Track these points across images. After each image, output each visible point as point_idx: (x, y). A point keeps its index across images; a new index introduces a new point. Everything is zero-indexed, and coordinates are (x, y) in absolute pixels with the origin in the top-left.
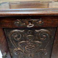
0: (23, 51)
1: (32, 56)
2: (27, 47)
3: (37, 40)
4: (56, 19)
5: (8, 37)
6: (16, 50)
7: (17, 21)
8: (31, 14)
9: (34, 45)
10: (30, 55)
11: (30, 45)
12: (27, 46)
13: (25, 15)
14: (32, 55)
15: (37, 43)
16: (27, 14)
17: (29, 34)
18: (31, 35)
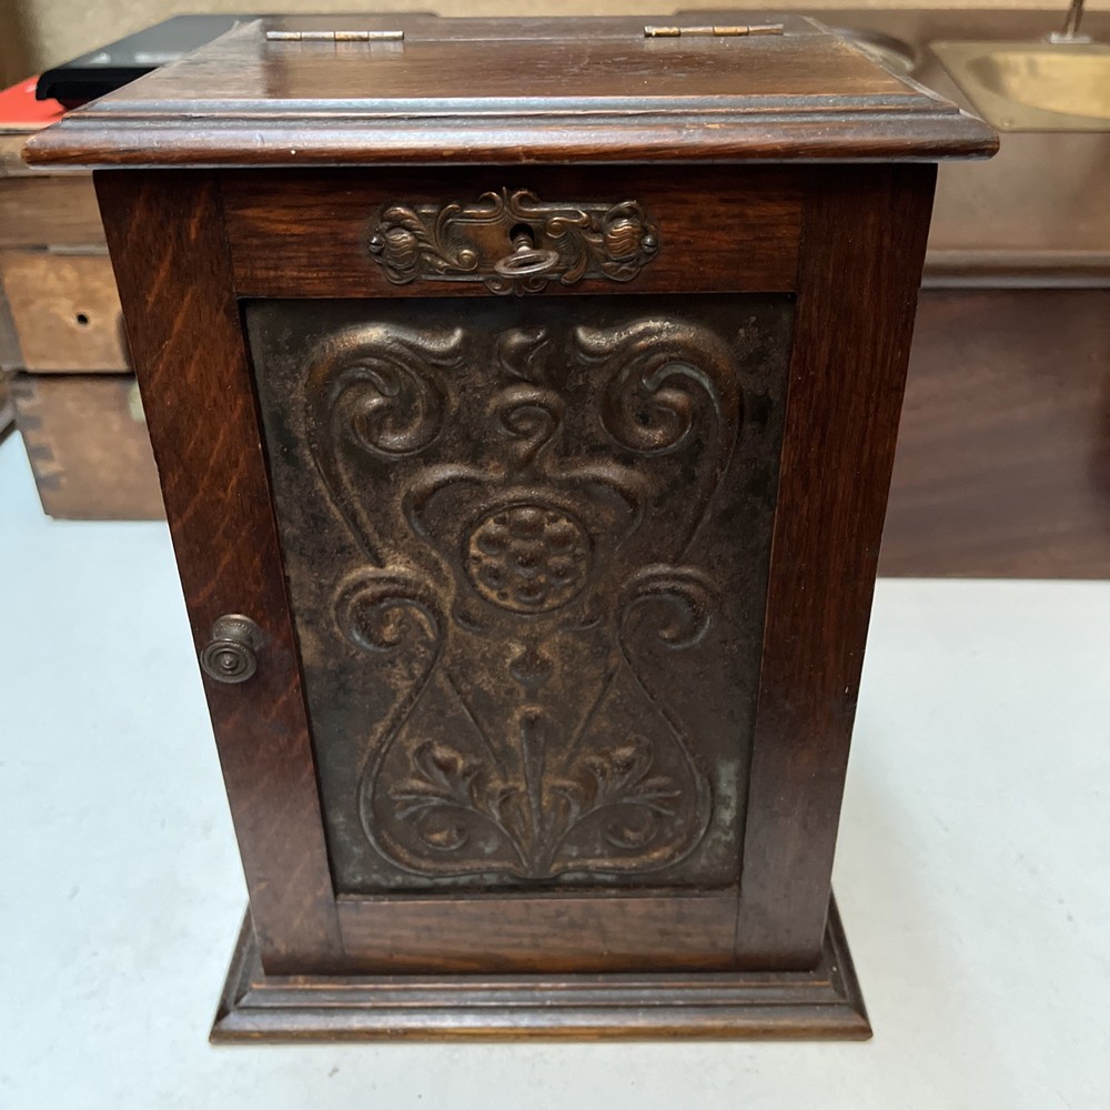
0: (447, 599)
1: (545, 666)
2: (489, 542)
3: (597, 451)
4: (777, 210)
5: (280, 419)
6: (362, 584)
7: (399, 224)
8: (529, 153)
9: (564, 511)
10: (518, 650)
11: (527, 514)
12: (491, 527)
13: (475, 154)
14: (545, 651)
15: (599, 481)
16: (498, 153)
17: (515, 381)
18: (535, 383)
